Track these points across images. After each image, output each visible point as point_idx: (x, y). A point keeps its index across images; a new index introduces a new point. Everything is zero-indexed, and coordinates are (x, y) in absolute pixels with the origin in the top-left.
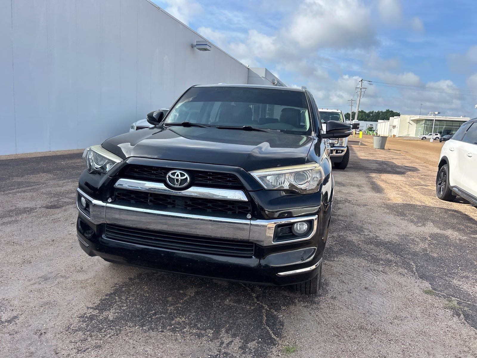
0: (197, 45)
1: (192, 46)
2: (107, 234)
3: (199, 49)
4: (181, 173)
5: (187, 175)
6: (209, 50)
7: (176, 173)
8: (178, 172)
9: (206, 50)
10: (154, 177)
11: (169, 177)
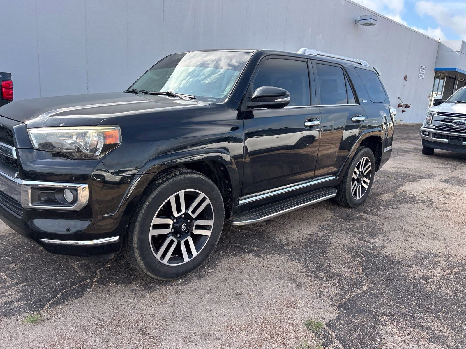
0: (360, 20)
1: (356, 22)
3: (363, 24)
6: (375, 25)
9: (371, 24)
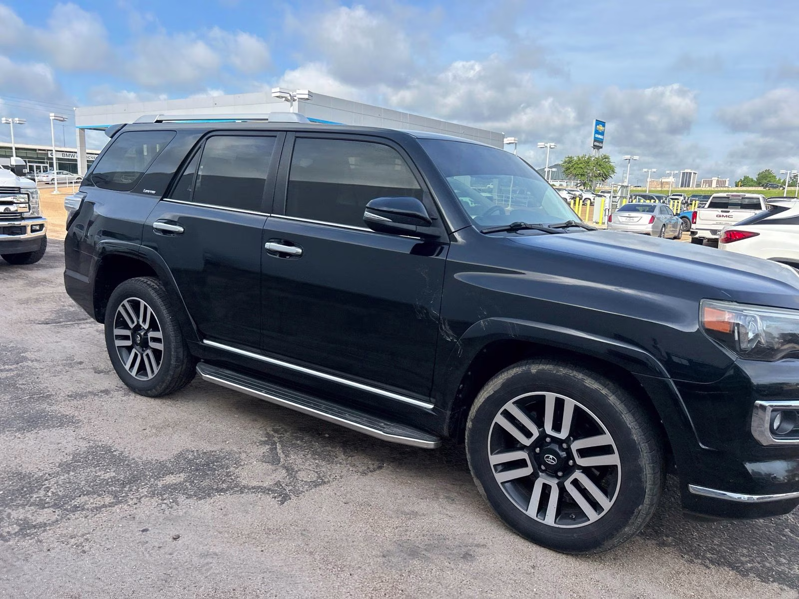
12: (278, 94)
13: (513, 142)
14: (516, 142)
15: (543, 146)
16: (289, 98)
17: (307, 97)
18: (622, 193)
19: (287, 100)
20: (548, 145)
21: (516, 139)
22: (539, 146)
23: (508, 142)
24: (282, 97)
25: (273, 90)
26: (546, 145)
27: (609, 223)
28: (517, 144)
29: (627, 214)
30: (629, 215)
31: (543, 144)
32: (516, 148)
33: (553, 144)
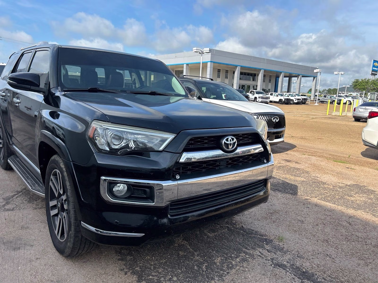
2: (170, 212)
4: (231, 138)
5: (235, 140)
7: (228, 139)
8: (230, 138)
10: (206, 146)
11: (225, 142)
12: (195, 51)
13: (319, 71)
14: (321, 71)
15: (337, 74)
16: (201, 52)
17: (208, 51)
18: (371, 97)
19: (200, 53)
20: (340, 73)
21: (321, 70)
22: (334, 74)
23: (316, 72)
24: (198, 52)
25: (194, 49)
26: (339, 73)
27: (354, 112)
28: (321, 73)
29: (364, 107)
30: (365, 108)
31: (337, 72)
32: (320, 75)
33: (343, 72)
